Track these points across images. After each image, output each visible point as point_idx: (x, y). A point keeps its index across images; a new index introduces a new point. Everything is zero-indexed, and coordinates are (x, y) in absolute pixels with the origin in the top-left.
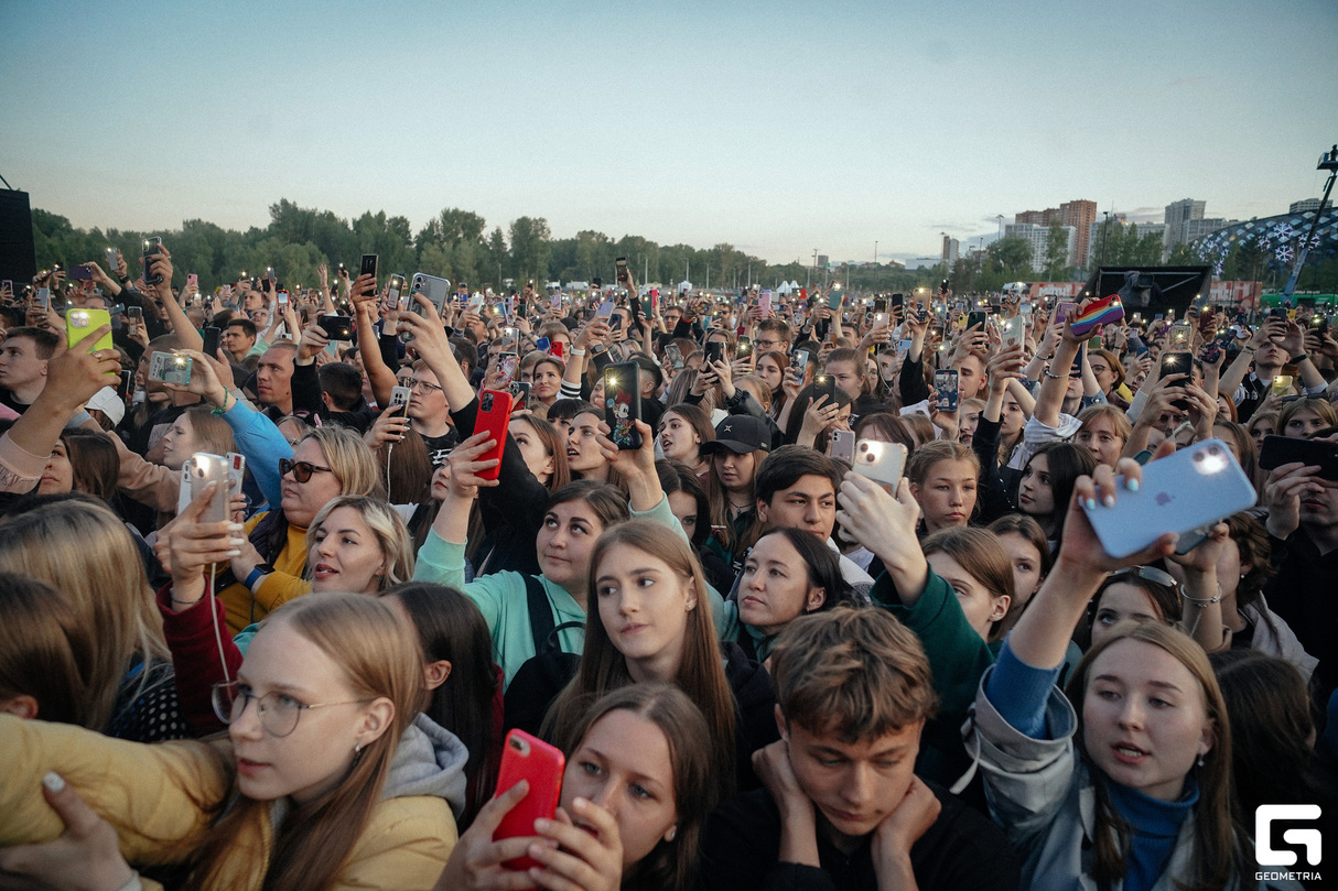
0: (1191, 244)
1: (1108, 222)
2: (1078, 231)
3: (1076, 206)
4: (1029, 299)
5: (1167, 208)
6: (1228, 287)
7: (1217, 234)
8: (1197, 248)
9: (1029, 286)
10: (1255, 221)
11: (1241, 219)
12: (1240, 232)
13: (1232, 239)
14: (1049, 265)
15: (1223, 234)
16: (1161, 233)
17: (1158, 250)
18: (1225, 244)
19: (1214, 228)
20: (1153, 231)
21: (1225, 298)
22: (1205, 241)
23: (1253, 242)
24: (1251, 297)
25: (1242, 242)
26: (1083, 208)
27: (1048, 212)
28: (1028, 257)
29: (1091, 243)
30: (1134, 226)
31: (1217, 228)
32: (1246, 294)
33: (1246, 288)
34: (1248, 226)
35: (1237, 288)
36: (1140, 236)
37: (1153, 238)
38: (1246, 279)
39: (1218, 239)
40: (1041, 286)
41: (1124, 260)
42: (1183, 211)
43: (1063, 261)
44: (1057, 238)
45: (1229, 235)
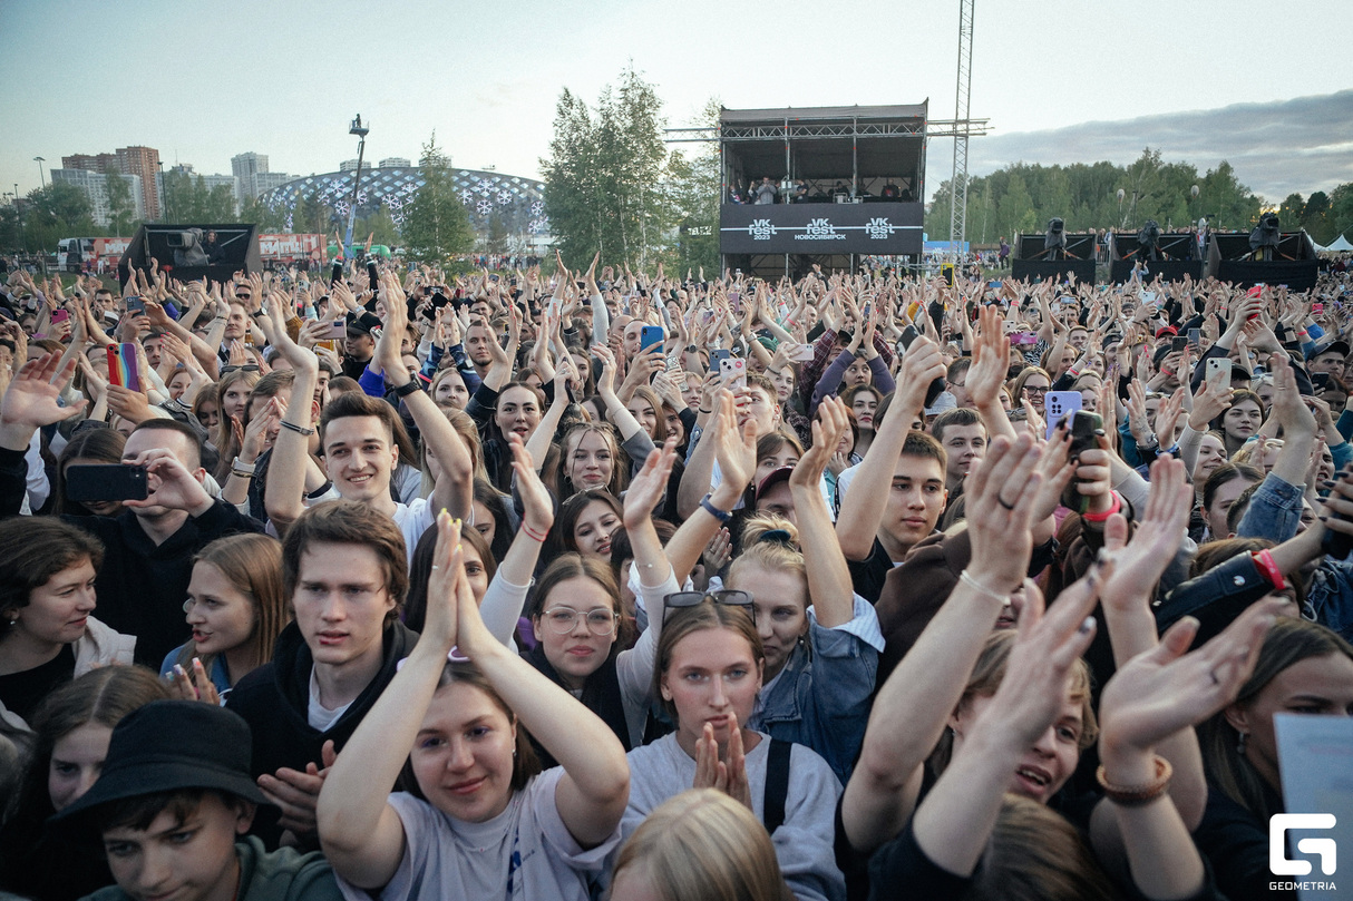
0: (261, 198)
1: (174, 171)
2: (143, 181)
3: (134, 152)
4: (94, 257)
5: (233, 160)
6: (298, 240)
7: (283, 188)
8: (267, 201)
9: (92, 241)
10: (313, 177)
11: (302, 175)
12: (303, 187)
13: (297, 193)
14: (113, 217)
15: (289, 188)
16: (229, 187)
17: (230, 203)
18: (292, 198)
19: (280, 182)
20: (223, 183)
21: (297, 250)
22: (274, 194)
23: (314, 197)
24: (319, 248)
25: (305, 197)
26: (138, 157)
27: (102, 158)
28: (86, 208)
29: (159, 193)
30: (200, 177)
31: (285, 184)
32: (314, 246)
33: (313, 240)
34: (309, 181)
35: (306, 240)
36: (209, 189)
37: (221, 190)
38: (314, 233)
39: (285, 193)
40: (107, 241)
41: (197, 213)
42: (247, 164)
43: (129, 213)
44: (117, 190)
45: (294, 190)
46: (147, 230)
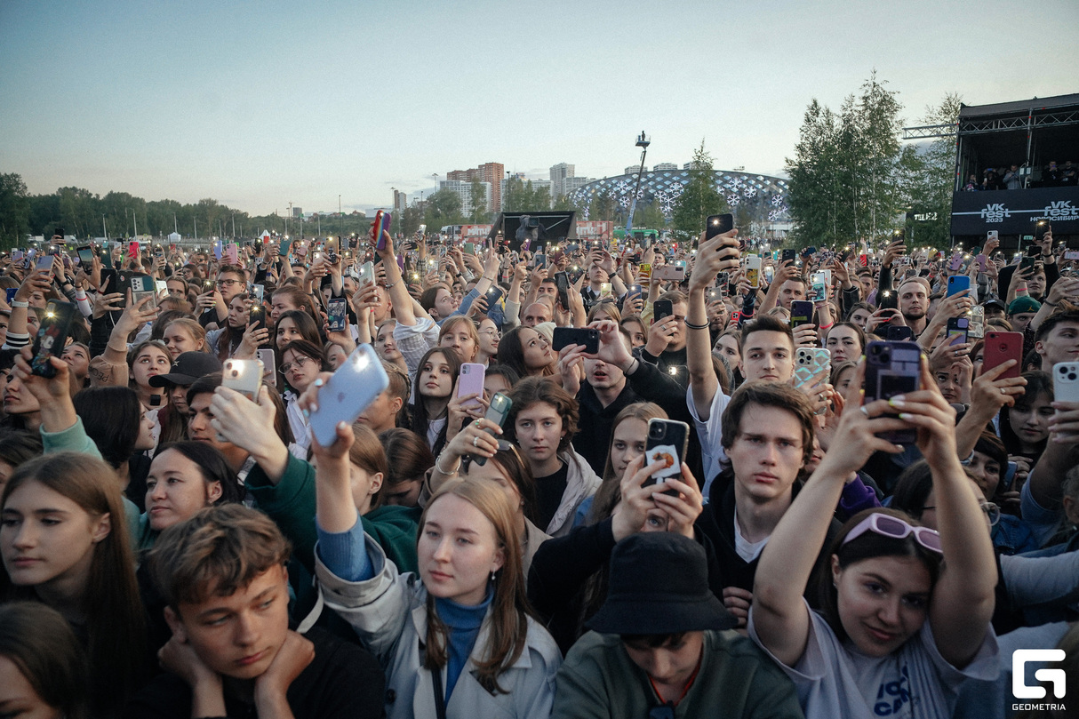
0: (568, 195)
1: (513, 178)
2: (492, 186)
3: (489, 166)
4: (461, 238)
5: (551, 169)
6: (593, 225)
7: (583, 188)
8: (572, 198)
9: (460, 227)
10: (605, 179)
11: (598, 178)
12: (598, 187)
13: (593, 191)
14: (473, 211)
15: (588, 188)
16: (548, 187)
17: (547, 198)
18: (589, 195)
19: (582, 184)
20: (543, 186)
21: (592, 233)
22: (577, 193)
23: (605, 194)
24: (607, 232)
25: (599, 194)
26: (492, 168)
27: (470, 172)
28: (458, 206)
29: (502, 194)
30: (529, 182)
31: (584, 184)
32: (604, 230)
33: (604, 225)
34: (602, 182)
35: (599, 226)
36: (535, 190)
37: (543, 190)
38: (604, 220)
39: (585, 192)
40: (469, 227)
41: (525, 207)
42: (560, 171)
43: (483, 208)
44: (478, 192)
45: (591, 189)
46: (505, 217)
